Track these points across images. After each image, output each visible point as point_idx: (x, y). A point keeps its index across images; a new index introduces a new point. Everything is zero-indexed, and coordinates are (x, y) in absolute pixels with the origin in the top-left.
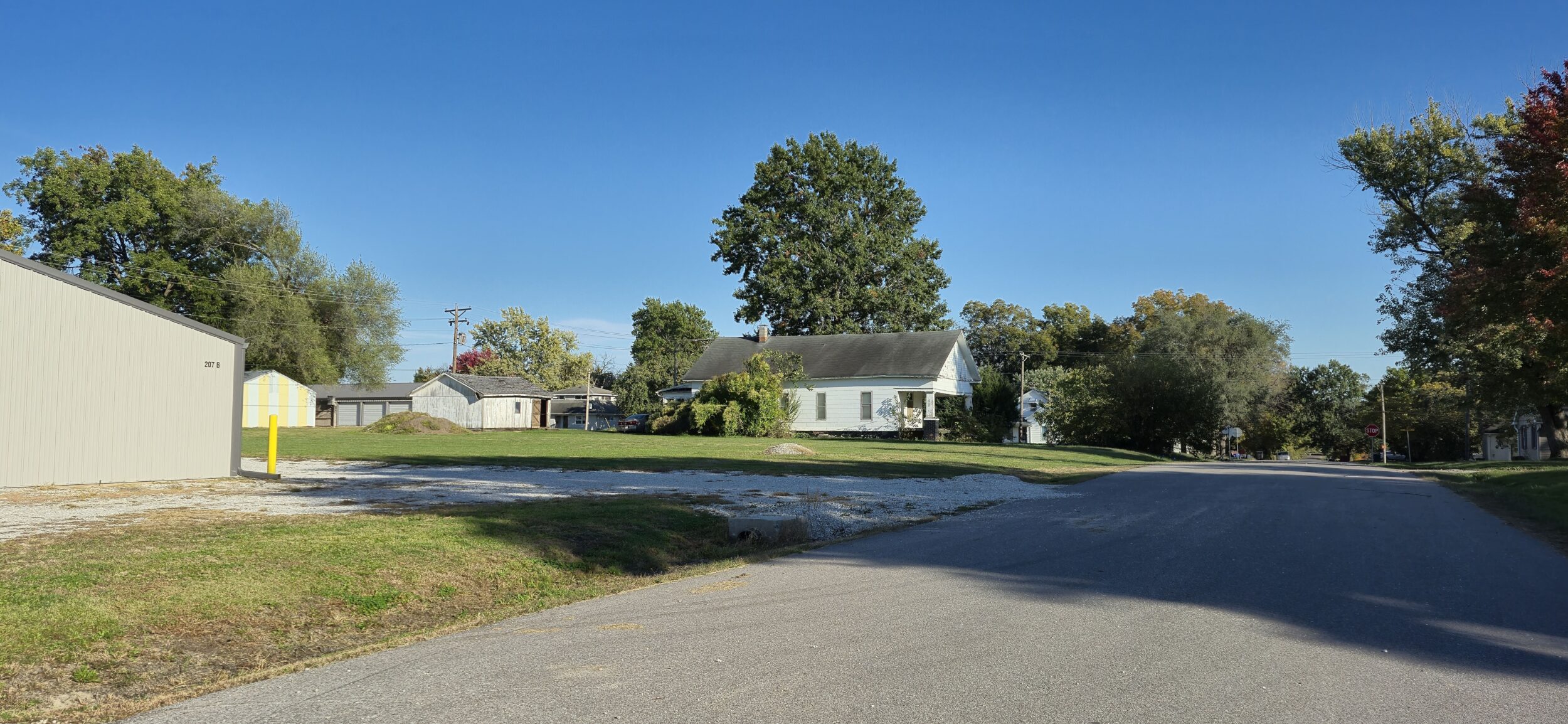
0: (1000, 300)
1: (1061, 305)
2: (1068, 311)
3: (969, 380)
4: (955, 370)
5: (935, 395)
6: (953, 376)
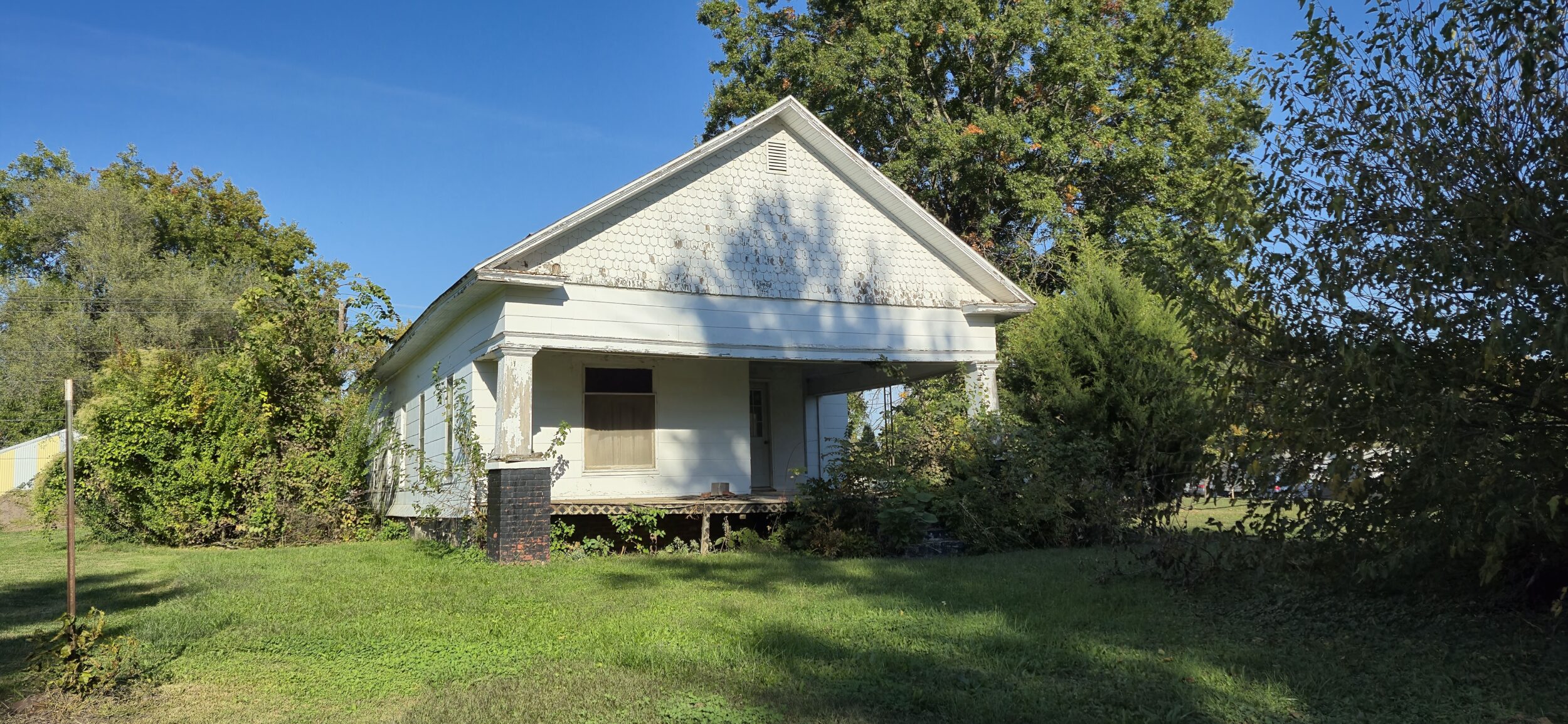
3: (962, 302)
4: (802, 261)
5: (530, 359)
6: (763, 285)
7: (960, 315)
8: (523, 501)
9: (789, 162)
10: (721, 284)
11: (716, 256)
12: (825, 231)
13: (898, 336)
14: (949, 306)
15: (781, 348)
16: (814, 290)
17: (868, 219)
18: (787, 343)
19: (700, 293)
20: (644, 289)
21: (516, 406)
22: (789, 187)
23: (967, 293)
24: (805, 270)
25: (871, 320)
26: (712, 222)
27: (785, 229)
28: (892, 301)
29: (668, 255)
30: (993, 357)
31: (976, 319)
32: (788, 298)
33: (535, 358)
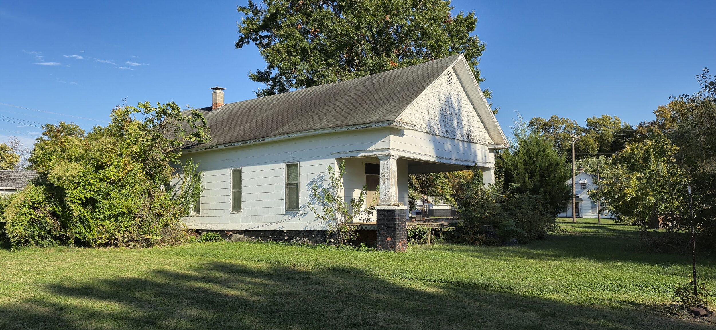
0: (555, 116)
1: (599, 117)
2: (605, 121)
3: (488, 143)
4: (455, 123)
5: (396, 161)
6: (448, 132)
7: (487, 148)
8: (400, 224)
9: (453, 81)
10: (439, 132)
11: (437, 119)
12: (459, 109)
13: (475, 155)
14: (486, 145)
15: (452, 159)
16: (459, 136)
17: (468, 107)
18: (453, 158)
19: (435, 135)
20: (422, 132)
21: (393, 182)
22: (452, 91)
23: (489, 140)
24: (456, 127)
25: (469, 148)
26: (436, 104)
27: (452, 109)
28: (474, 142)
29: (426, 117)
30: (493, 165)
31: (491, 150)
32: (453, 139)
33: (397, 160)
